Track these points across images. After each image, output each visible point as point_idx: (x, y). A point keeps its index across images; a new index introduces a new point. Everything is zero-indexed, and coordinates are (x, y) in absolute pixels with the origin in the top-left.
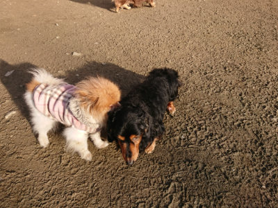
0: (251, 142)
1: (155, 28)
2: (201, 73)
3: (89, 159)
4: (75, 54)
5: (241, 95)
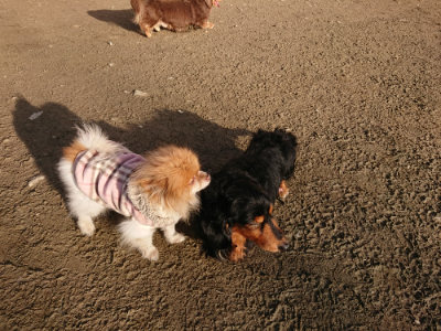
0: (401, 252)
2: (328, 138)
3: (155, 258)
4: (138, 93)
5: (388, 177)
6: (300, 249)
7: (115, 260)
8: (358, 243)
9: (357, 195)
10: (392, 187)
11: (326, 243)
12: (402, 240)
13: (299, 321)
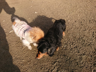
0: (92, 52)
1: (66, 3)
2: (79, 22)
3: (31, 49)
4: (35, 12)
5: (93, 33)
6: (65, 50)
7: (23, 49)
8: (81, 49)
9: (83, 37)
10: (94, 35)
11: (72, 49)
12: (93, 49)
13: (60, 67)
